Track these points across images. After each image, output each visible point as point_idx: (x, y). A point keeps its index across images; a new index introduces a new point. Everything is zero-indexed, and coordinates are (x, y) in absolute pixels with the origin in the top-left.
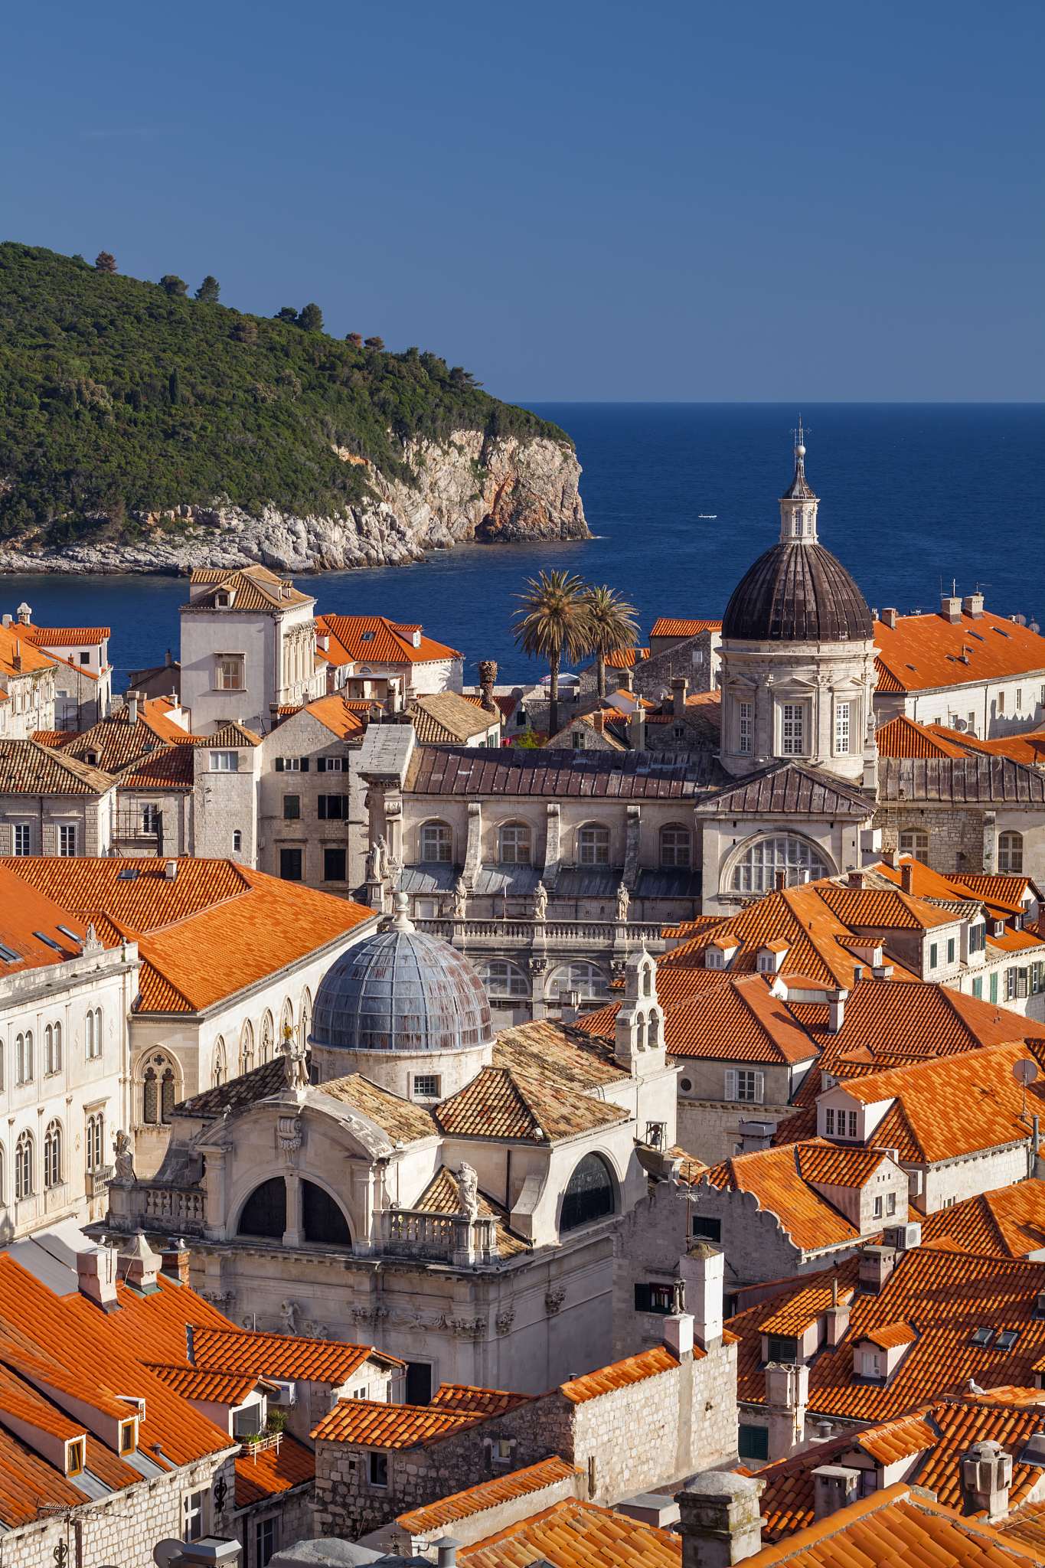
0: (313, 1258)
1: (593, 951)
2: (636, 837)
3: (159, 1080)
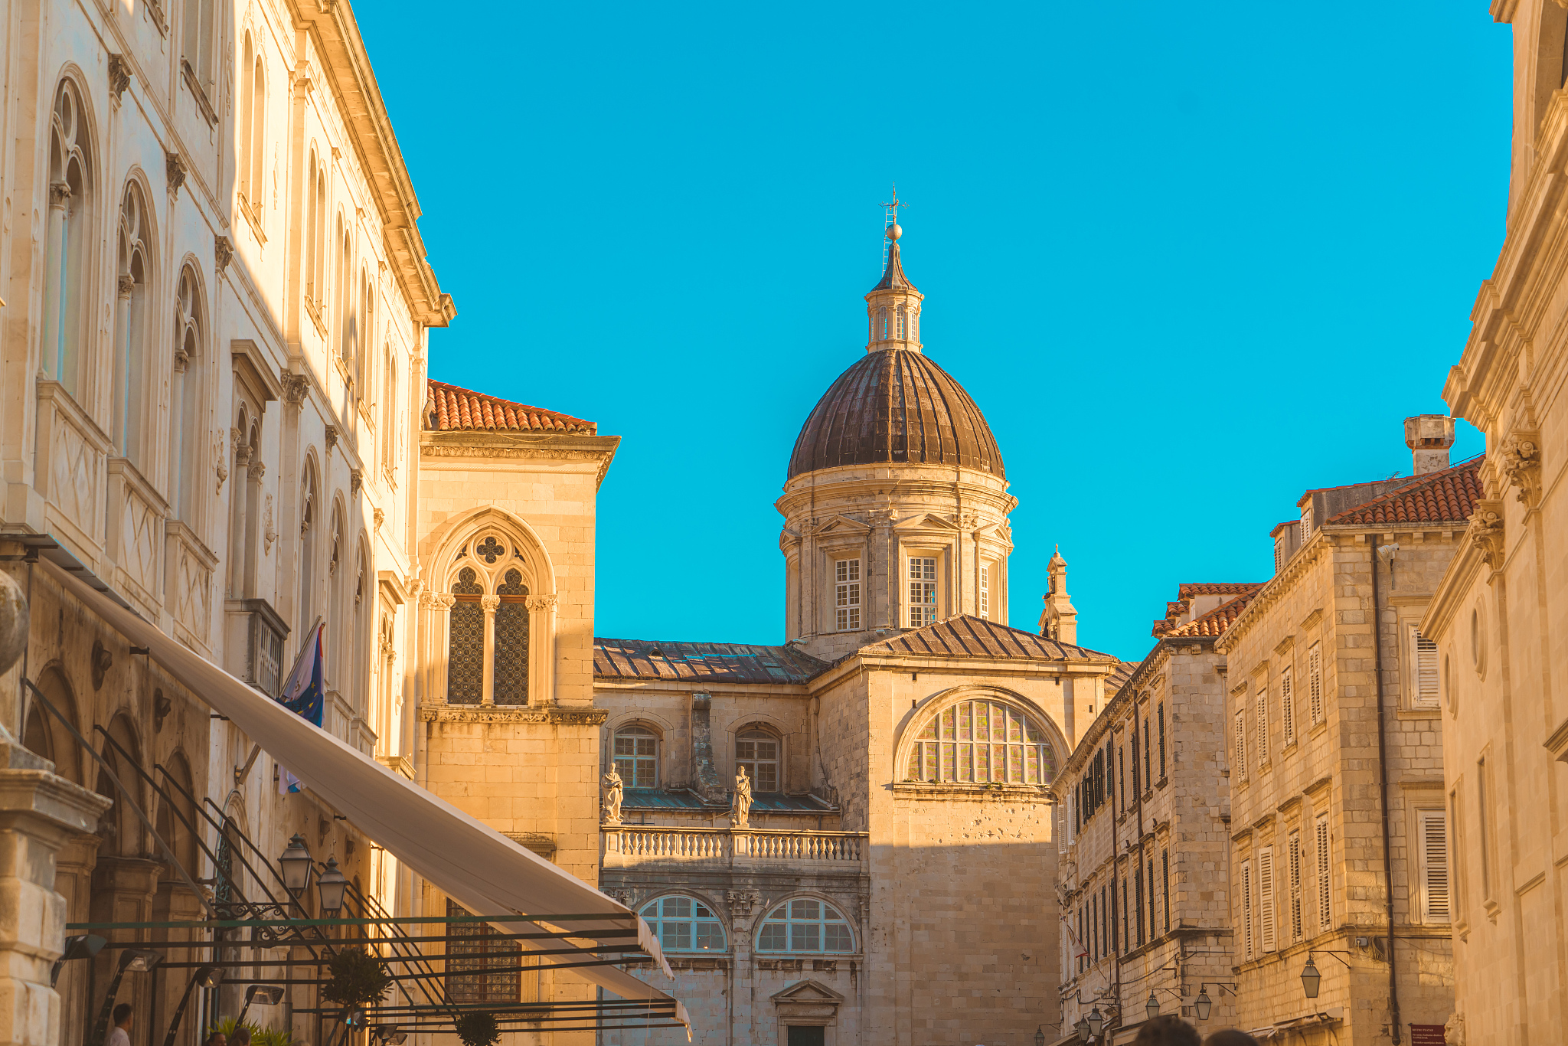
1: (700, 875)
2: (707, 739)
3: (490, 599)
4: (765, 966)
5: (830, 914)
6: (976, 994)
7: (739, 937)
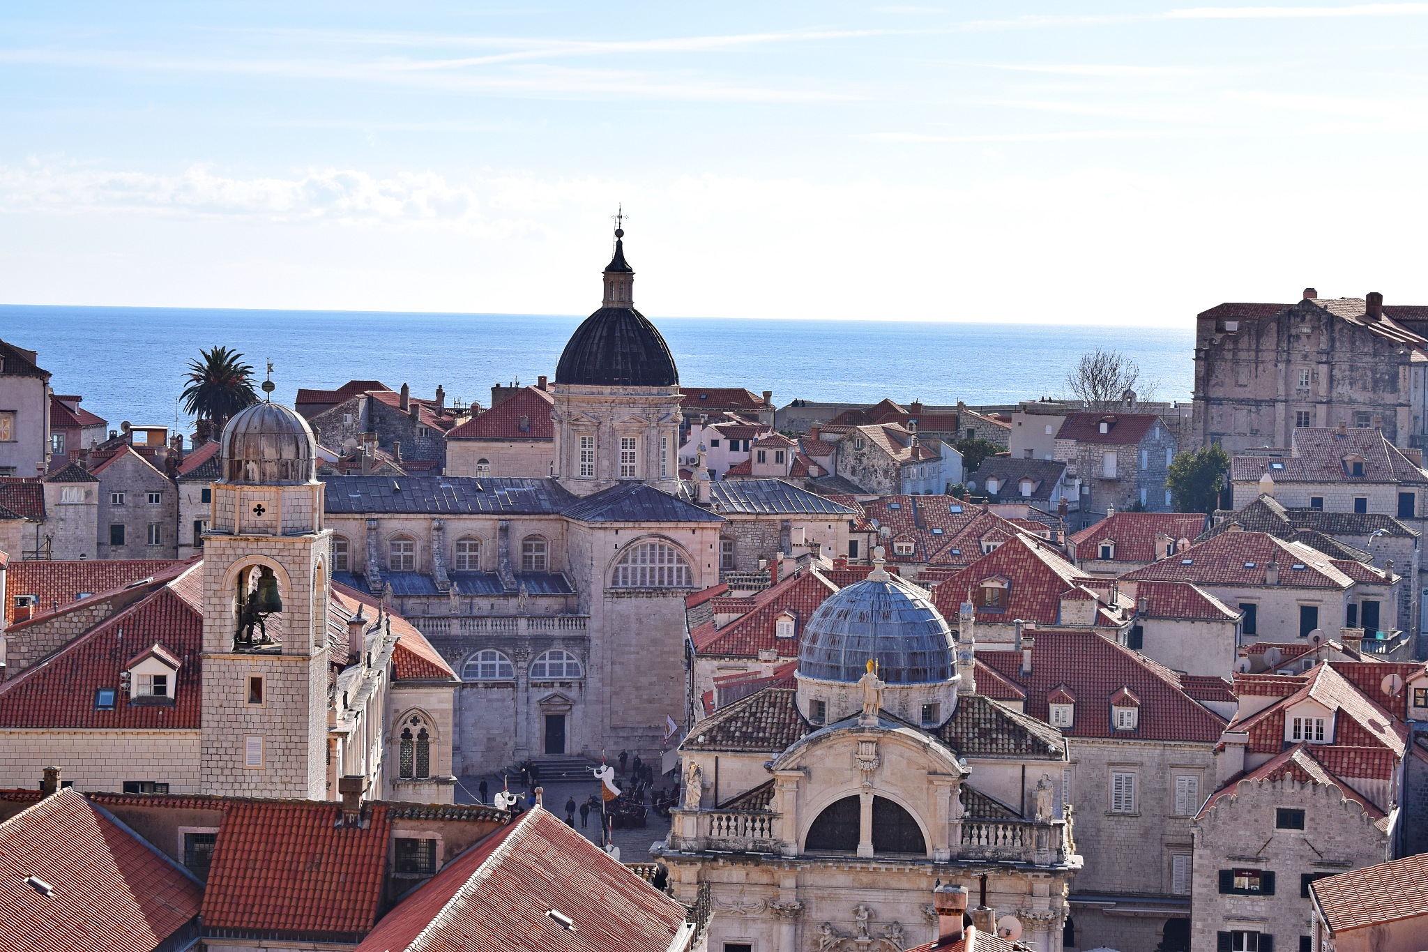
0: (893, 866)
1: (501, 640)
2: (507, 547)
3: (415, 739)
4: (534, 685)
5: (569, 658)
6: (645, 697)
7: (521, 671)
